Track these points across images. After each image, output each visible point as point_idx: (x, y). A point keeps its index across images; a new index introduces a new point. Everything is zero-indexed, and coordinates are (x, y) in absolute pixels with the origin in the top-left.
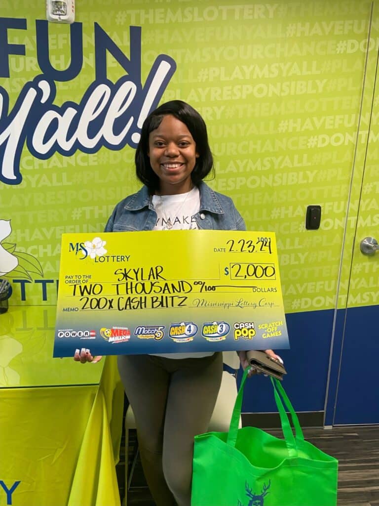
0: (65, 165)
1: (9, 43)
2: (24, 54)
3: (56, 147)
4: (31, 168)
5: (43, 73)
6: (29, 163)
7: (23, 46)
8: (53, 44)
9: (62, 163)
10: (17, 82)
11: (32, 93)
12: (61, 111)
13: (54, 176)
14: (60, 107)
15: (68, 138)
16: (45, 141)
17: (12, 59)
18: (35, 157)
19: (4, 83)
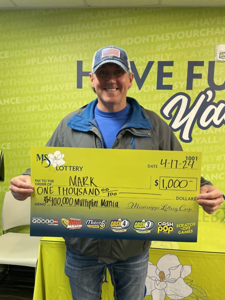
0: (216, 132)
1: (194, 73)
2: (201, 78)
3: (212, 123)
4: (197, 134)
5: (209, 87)
6: (197, 132)
7: (201, 74)
8: (216, 73)
9: (214, 131)
10: (196, 92)
11: (203, 97)
12: (217, 105)
13: (209, 138)
14: (216, 103)
15: (219, 119)
16: (206, 121)
17: (195, 81)
18: (200, 128)
19: (189, 92)
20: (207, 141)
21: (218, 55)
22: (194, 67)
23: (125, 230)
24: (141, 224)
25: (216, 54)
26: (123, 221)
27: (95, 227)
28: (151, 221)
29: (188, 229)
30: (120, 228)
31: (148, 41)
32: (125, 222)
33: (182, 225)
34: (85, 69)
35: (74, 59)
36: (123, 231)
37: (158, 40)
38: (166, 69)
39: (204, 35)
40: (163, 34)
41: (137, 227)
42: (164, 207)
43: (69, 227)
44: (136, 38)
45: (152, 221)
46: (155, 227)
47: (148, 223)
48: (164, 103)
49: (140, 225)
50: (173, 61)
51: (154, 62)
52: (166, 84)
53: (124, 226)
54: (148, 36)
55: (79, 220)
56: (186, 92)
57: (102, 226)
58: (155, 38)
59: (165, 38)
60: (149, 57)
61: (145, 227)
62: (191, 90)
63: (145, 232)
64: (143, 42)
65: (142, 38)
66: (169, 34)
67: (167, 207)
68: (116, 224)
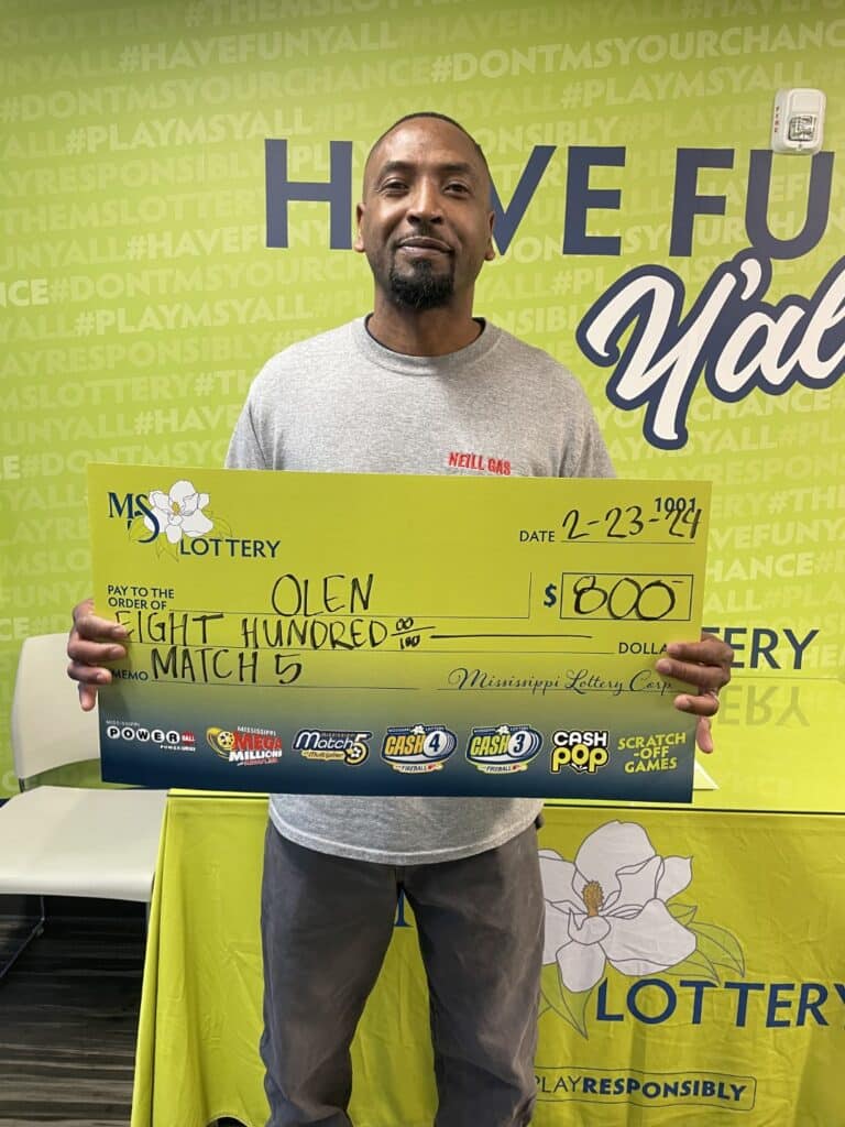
0: (769, 411)
1: (698, 194)
2: (721, 211)
3: (758, 379)
4: (705, 418)
5: (751, 246)
6: (702, 410)
8: (776, 193)
10: (704, 263)
11: (729, 281)
12: (775, 313)
13: (746, 433)
14: (775, 304)
16: (738, 370)
17: (701, 222)
18: (717, 397)
19: (680, 266)
20: (739, 442)
21: (784, 129)
22: (701, 170)
23: (438, 766)
24: (493, 743)
25: (777, 123)
26: (432, 735)
27: (328, 756)
28: (529, 731)
29: (659, 756)
30: (421, 758)
31: (533, 72)
32: (437, 737)
33: (639, 741)
34: (296, 172)
35: (253, 132)
36: (430, 767)
37: (569, 66)
38: (599, 178)
39: (736, 51)
40: (588, 44)
41: (481, 753)
42: (576, 679)
43: (233, 757)
44: (488, 56)
45: (534, 732)
46: (542, 749)
47: (518, 738)
48: (588, 306)
49: (491, 745)
50: (623, 149)
51: (554, 147)
52: (598, 235)
53: (436, 750)
54: (532, 50)
55: (271, 733)
56: (668, 263)
57: (355, 753)
58: (558, 57)
59: (595, 57)
60: (538, 132)
61: (508, 753)
62: (686, 259)
63: (510, 769)
64: (516, 72)
65: (510, 55)
66: (608, 42)
67: (587, 680)
68: (406, 745)
